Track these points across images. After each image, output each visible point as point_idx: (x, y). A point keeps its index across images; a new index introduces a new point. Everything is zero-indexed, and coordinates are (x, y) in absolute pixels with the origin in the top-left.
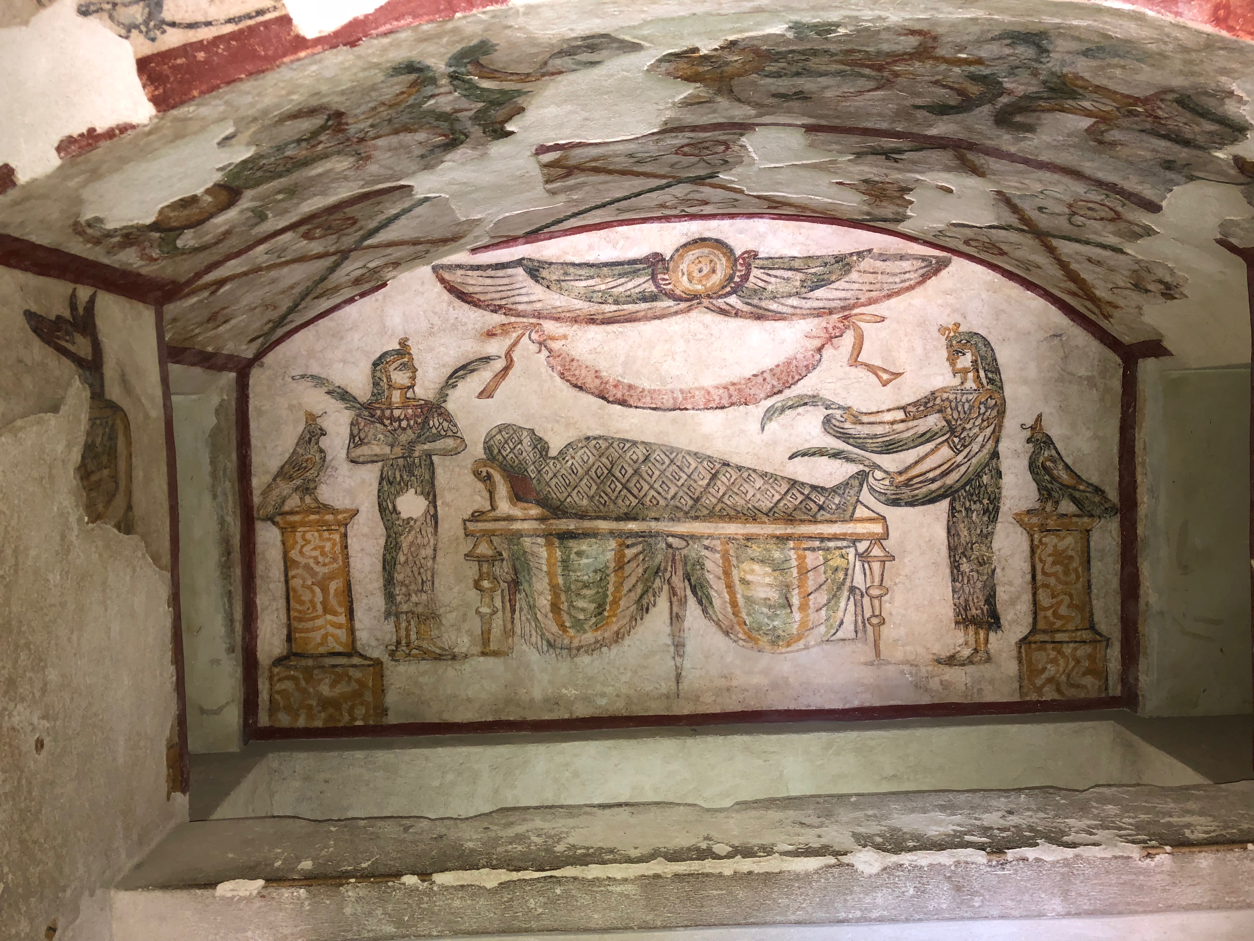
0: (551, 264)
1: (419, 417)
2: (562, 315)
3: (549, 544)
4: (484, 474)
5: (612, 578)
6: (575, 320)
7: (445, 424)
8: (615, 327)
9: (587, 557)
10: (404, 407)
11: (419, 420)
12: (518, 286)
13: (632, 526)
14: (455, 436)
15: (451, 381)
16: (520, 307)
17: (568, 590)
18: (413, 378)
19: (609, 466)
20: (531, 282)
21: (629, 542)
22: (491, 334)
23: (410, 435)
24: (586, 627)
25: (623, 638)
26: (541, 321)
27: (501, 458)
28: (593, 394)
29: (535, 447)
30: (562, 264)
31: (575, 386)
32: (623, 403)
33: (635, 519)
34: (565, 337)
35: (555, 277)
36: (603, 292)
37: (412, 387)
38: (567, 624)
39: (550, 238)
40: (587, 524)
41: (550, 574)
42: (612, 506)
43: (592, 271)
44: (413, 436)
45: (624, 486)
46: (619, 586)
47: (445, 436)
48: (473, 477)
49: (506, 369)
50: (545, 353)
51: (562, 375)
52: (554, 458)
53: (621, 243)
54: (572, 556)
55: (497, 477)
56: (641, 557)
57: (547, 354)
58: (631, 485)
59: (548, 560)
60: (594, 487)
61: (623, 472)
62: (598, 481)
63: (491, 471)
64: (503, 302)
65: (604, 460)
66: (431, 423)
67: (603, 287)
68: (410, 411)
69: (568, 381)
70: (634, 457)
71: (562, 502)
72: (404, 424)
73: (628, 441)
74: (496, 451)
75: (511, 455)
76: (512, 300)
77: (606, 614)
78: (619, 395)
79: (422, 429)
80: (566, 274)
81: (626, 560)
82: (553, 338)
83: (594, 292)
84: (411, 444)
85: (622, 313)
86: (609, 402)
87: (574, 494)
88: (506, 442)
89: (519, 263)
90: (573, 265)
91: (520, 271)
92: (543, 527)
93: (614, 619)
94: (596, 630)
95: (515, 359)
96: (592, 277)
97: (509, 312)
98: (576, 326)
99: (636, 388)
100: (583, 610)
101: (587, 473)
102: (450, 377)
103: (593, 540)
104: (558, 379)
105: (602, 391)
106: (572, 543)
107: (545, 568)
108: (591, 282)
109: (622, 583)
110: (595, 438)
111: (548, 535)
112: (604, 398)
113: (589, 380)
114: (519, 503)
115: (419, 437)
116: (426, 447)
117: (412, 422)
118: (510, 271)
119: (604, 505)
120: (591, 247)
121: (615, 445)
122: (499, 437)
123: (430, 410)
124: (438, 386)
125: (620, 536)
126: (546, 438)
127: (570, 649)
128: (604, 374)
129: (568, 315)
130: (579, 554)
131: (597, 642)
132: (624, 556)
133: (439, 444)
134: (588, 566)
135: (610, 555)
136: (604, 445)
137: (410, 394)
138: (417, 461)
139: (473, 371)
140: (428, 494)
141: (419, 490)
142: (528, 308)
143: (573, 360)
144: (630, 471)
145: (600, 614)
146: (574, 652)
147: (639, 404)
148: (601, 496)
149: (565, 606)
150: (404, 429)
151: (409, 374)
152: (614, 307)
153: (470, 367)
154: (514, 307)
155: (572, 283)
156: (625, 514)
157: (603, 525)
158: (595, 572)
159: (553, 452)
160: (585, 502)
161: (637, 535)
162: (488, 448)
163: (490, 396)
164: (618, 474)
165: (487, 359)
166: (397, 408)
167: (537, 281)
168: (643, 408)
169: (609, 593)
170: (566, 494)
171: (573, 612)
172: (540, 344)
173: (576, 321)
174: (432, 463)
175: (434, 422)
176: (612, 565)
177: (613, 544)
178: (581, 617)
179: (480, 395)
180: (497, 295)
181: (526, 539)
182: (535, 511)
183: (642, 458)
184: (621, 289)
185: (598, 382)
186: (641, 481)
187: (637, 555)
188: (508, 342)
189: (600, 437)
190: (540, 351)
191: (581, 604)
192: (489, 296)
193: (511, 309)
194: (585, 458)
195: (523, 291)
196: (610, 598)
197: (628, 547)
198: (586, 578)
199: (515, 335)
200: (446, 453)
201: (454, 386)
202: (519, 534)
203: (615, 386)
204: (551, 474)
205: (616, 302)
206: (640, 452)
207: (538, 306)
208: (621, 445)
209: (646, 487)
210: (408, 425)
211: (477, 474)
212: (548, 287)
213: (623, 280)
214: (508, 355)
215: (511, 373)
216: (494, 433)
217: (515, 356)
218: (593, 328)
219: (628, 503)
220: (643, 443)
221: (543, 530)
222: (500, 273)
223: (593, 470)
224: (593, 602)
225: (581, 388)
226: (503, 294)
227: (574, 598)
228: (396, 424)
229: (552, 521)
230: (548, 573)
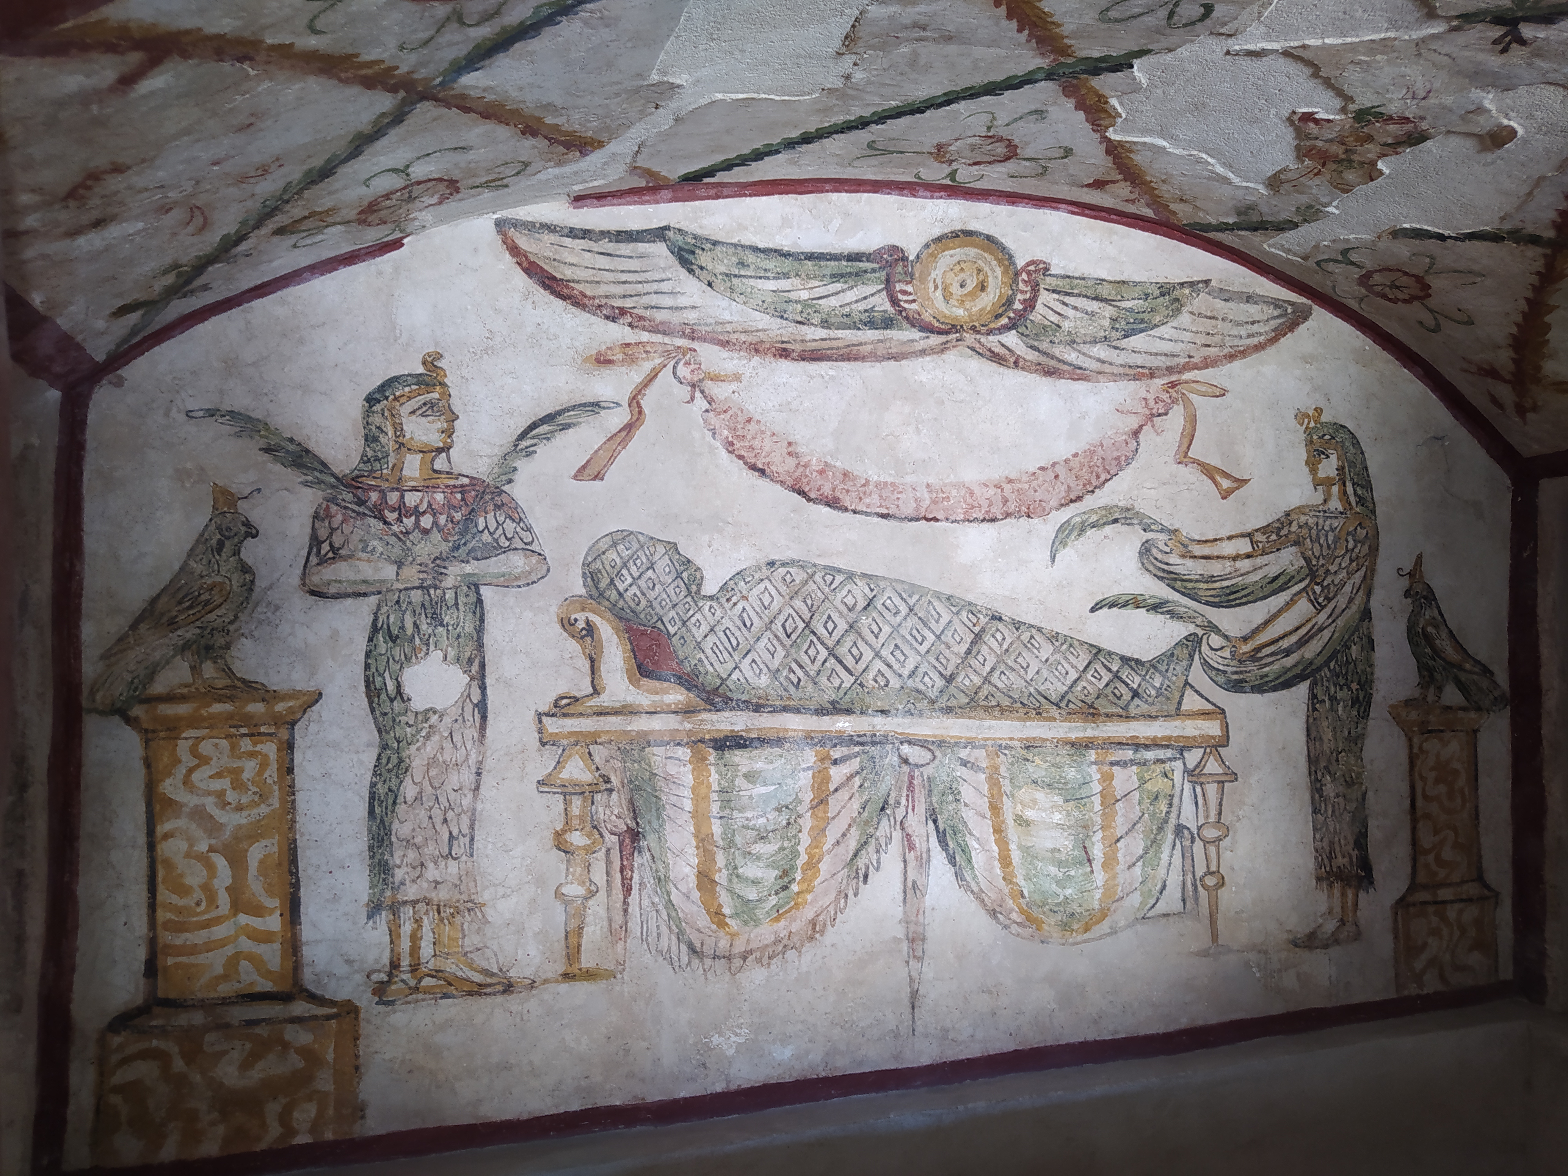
0: (715, 243)
1: (455, 508)
2: (733, 337)
3: (699, 760)
4: (581, 624)
5: (807, 822)
6: (756, 349)
7: (510, 526)
8: (822, 368)
9: (765, 784)
10: (426, 488)
11: (458, 516)
12: (657, 276)
13: (844, 724)
14: (528, 549)
15: (524, 444)
16: (660, 316)
17: (730, 844)
18: (449, 432)
19: (807, 616)
20: (683, 273)
21: (836, 754)
22: (602, 361)
23: (436, 545)
24: (760, 913)
25: (822, 932)
26: (695, 345)
27: (614, 595)
28: (782, 483)
29: (679, 576)
30: (735, 246)
31: (753, 467)
32: (833, 503)
33: (849, 712)
34: (737, 378)
35: (722, 269)
36: (806, 304)
37: (445, 449)
38: (727, 911)
39: (717, 197)
40: (766, 722)
41: (699, 816)
42: (810, 688)
43: (787, 265)
44: (444, 547)
45: (832, 653)
46: (818, 834)
47: (509, 549)
48: (558, 628)
49: (629, 428)
50: (701, 403)
51: (730, 446)
52: (711, 598)
53: (837, 222)
54: (740, 782)
55: (606, 630)
56: (857, 781)
57: (706, 405)
58: (842, 651)
59: (694, 789)
60: (781, 653)
61: (830, 626)
62: (789, 643)
63: (595, 619)
64: (628, 303)
65: (798, 603)
66: (481, 525)
67: (804, 295)
68: (439, 497)
69: (741, 457)
70: (850, 600)
71: (723, 681)
72: (426, 521)
73: (839, 571)
74: (604, 584)
75: (634, 590)
76: (645, 300)
77: (795, 888)
78: (827, 490)
79: (462, 534)
80: (742, 264)
81: (832, 788)
82: (716, 378)
83: (789, 301)
84: (440, 561)
85: (835, 344)
86: (809, 500)
87: (745, 664)
88: (625, 565)
89: (660, 234)
90: (755, 249)
91: (660, 249)
92: (688, 726)
93: (809, 897)
94: (777, 919)
95: (646, 409)
96: (786, 276)
97: (638, 322)
98: (756, 359)
99: (855, 478)
100: (755, 882)
101: (768, 627)
102: (523, 436)
103: (777, 750)
104: (723, 453)
105: (798, 480)
106: (738, 757)
107: (688, 805)
108: (783, 284)
109: (824, 830)
110: (784, 565)
111: (696, 742)
112: (801, 493)
113: (776, 458)
114: (644, 681)
115: (456, 548)
116: (468, 569)
117: (442, 519)
118: (642, 247)
119: (797, 686)
120: (786, 222)
121: (818, 577)
122: (612, 555)
123: (481, 496)
124: (499, 452)
125: (822, 743)
126: (699, 561)
127: (729, 958)
128: (801, 449)
129: (743, 337)
130: (750, 777)
131: (778, 941)
132: (827, 779)
133: (494, 566)
134: (766, 798)
135: (805, 779)
136: (799, 576)
137: (440, 463)
138: (450, 595)
139: (566, 427)
140: (470, 661)
141: (451, 653)
142: (676, 319)
143: (749, 421)
144: (842, 626)
145: (785, 888)
146: (737, 962)
147: (860, 508)
148: (791, 670)
149: (721, 877)
150: (426, 532)
151: (441, 424)
152: (822, 333)
153: (561, 420)
154: (648, 313)
155: (752, 282)
156: (833, 703)
157: (794, 723)
158: (779, 810)
159: (710, 587)
160: (764, 680)
161: (851, 740)
162: (592, 576)
163: (598, 476)
164: (821, 631)
165: (594, 407)
166: (414, 489)
167: (691, 271)
168: (866, 514)
169: (801, 849)
170: (730, 665)
171: (738, 887)
172: (693, 386)
173: (757, 351)
174: (480, 601)
175: (486, 520)
176: (808, 797)
177: (809, 757)
178: (752, 894)
179: (579, 474)
180: (619, 290)
181: (656, 750)
182: (676, 696)
183: (862, 604)
184: (834, 302)
185: (791, 462)
186: (860, 643)
187: (850, 778)
188: (636, 376)
189: (792, 563)
190: (692, 399)
191: (751, 870)
192: (602, 290)
193: (641, 318)
194: (767, 600)
195: (665, 287)
196: (803, 859)
197: (835, 762)
198: (762, 821)
199: (647, 367)
200: (507, 582)
201: (529, 453)
202: (644, 740)
203: (821, 472)
204: (705, 628)
205: (826, 324)
206: (860, 592)
207: (691, 316)
208: (829, 578)
209: (868, 655)
210: (435, 524)
211: (567, 624)
212: (710, 284)
213: (838, 286)
214: (635, 401)
215: (638, 434)
216: (602, 546)
217: (647, 402)
218: (785, 365)
219: (837, 684)
220: (864, 575)
221: (689, 733)
222: (625, 248)
223: (779, 622)
224: (771, 866)
225: (762, 472)
226: (630, 289)
227: (739, 861)
228: (409, 522)
229: (704, 716)
230: (695, 814)
